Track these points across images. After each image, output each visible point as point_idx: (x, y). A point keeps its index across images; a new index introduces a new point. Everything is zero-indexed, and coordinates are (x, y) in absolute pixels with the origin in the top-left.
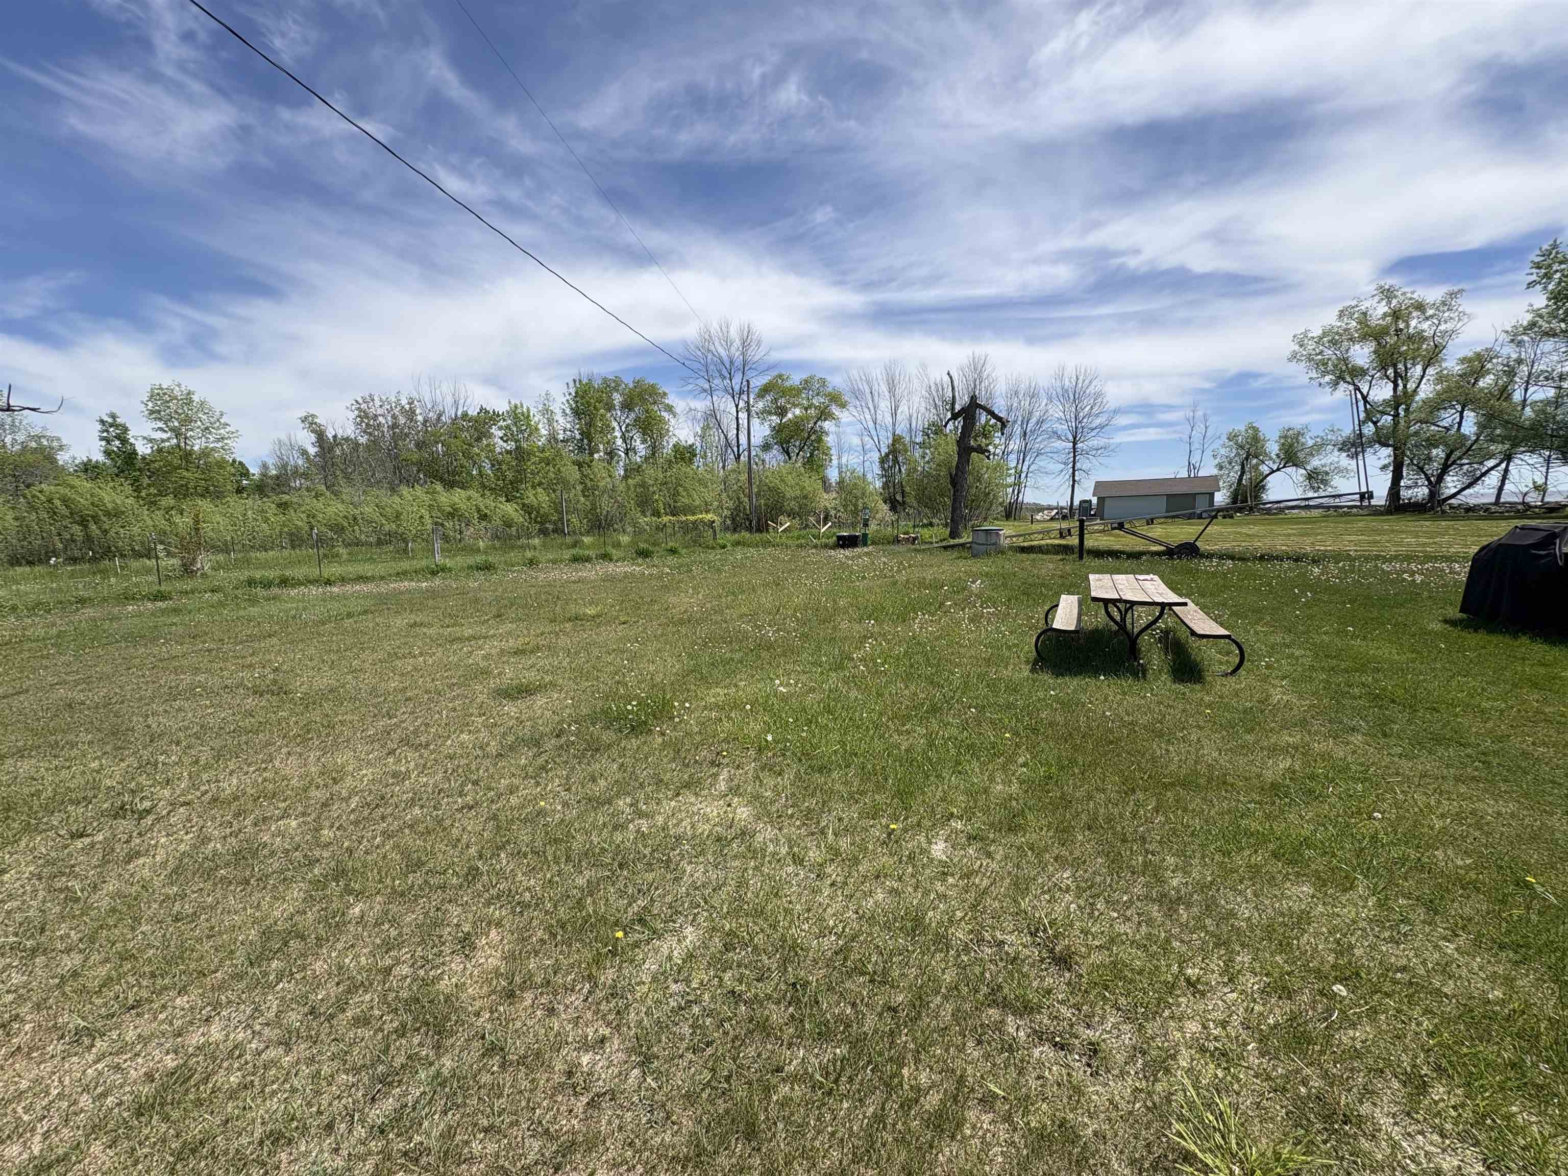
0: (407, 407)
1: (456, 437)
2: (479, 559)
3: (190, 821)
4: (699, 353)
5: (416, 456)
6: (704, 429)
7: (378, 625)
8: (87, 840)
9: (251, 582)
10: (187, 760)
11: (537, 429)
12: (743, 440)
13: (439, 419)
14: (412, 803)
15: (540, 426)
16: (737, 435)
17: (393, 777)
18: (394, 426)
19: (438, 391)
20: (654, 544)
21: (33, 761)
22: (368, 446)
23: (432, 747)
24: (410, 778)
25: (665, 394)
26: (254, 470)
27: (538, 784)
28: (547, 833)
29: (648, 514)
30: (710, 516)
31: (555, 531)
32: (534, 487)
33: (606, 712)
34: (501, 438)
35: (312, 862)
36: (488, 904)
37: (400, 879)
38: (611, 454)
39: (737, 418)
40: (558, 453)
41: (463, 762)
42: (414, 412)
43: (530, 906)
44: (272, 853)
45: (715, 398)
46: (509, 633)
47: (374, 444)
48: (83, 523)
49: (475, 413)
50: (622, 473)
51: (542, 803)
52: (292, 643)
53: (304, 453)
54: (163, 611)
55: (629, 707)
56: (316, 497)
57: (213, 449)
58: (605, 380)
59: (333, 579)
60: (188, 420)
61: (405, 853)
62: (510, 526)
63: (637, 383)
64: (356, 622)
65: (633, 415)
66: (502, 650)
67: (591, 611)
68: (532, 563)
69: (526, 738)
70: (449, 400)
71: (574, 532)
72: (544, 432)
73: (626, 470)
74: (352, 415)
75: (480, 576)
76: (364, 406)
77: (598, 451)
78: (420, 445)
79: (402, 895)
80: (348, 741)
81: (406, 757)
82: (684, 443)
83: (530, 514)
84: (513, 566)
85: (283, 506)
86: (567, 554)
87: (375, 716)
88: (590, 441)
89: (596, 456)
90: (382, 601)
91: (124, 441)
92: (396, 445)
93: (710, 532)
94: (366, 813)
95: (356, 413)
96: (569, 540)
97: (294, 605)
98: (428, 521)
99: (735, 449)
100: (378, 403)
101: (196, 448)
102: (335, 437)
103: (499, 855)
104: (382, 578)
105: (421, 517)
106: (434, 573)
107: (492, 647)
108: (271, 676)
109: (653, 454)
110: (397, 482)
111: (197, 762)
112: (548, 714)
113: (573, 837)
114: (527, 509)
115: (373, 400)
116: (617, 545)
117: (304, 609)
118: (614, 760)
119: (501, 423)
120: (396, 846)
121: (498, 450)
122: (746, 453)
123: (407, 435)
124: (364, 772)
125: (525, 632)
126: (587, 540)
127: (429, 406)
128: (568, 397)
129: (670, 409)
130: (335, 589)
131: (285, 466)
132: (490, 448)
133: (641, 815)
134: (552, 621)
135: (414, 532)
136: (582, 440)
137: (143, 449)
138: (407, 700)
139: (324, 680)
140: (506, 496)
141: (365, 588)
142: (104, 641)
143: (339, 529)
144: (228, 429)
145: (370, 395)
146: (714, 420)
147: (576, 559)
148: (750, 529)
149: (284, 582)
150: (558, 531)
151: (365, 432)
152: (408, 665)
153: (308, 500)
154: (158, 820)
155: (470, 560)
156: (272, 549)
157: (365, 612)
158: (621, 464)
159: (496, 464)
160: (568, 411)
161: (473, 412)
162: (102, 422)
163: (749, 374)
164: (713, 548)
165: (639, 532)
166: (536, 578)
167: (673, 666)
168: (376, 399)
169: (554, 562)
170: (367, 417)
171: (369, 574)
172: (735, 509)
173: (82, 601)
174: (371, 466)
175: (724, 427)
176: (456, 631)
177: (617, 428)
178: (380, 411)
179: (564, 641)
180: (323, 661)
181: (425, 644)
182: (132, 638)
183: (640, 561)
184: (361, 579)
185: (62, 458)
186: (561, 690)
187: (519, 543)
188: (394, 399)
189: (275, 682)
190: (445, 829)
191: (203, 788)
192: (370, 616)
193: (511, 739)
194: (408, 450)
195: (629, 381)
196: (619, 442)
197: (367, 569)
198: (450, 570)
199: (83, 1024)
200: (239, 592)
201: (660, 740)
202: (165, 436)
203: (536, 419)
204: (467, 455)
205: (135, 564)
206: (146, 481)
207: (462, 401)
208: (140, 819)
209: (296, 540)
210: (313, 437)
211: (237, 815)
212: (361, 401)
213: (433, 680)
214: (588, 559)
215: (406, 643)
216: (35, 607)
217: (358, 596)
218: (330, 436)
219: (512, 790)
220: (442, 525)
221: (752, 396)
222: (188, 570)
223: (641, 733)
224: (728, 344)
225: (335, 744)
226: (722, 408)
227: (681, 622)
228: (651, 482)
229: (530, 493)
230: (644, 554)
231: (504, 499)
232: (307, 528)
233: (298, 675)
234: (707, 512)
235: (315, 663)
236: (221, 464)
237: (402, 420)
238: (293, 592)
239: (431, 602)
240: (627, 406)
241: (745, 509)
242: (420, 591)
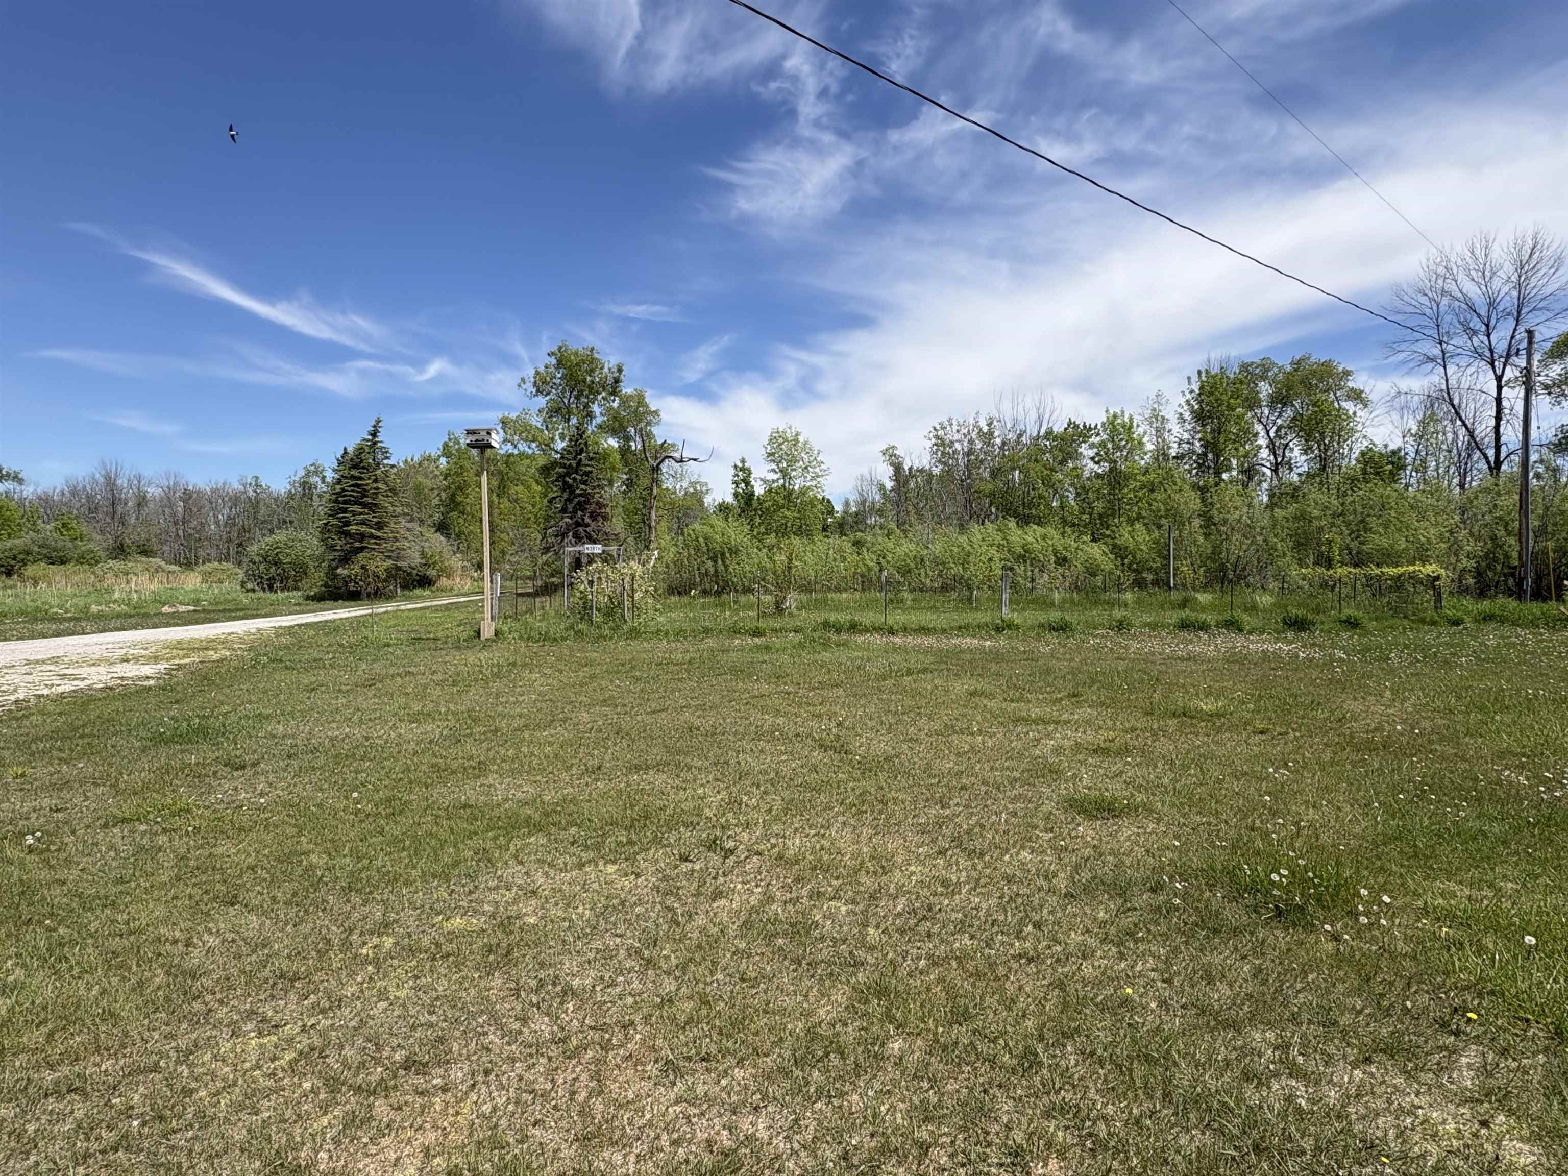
0: (985, 429)
1: (1036, 461)
2: (1054, 616)
3: (760, 873)
4: (1425, 300)
5: (990, 486)
6: (1423, 423)
7: (937, 688)
8: (690, 865)
9: (826, 625)
10: (764, 807)
11: (1141, 443)
12: (1511, 435)
13: (1018, 442)
14: (962, 927)
15: (1145, 440)
16: (1497, 428)
17: (942, 885)
18: (970, 452)
19: (1020, 407)
20: (1317, 610)
21: (665, 776)
22: (941, 476)
23: (987, 858)
24: (960, 893)
25: (1347, 373)
26: (838, 507)
27: (1122, 956)
28: (1134, 1041)
29: (1310, 561)
30: (1430, 569)
31: (1155, 583)
32: (1131, 522)
33: (1231, 874)
34: (1092, 459)
35: (858, 964)
36: (1048, 1115)
37: (943, 1026)
38: (1250, 472)
39: (1499, 400)
40: (1169, 475)
41: (1024, 890)
42: (991, 433)
43: (1106, 1149)
44: (822, 939)
45: (1451, 369)
46: (1088, 722)
47: (948, 473)
48: (714, 559)
49: (1062, 429)
50: (1265, 499)
51: (1129, 991)
52: (855, 696)
53: (882, 487)
54: (758, 647)
55: (1275, 877)
56: (888, 536)
57: (809, 488)
58: (1245, 367)
59: (896, 627)
60: (793, 461)
61: (951, 993)
62: (1094, 575)
63: (1298, 364)
64: (915, 681)
65: (1289, 413)
66: (1077, 744)
67: (1207, 706)
68: (1121, 626)
69: (1105, 879)
70: (1033, 415)
71: (1184, 586)
72: (1149, 447)
73: (1271, 496)
74: (929, 444)
75: (1053, 638)
76: (941, 433)
77: (1229, 469)
78: (994, 474)
79: (945, 1048)
80: (898, 824)
81: (957, 863)
82: (1380, 448)
83: (1123, 559)
84: (1096, 628)
85: (857, 544)
86: (1173, 617)
87: (927, 800)
88: (1217, 456)
89: (1225, 476)
90: (943, 657)
91: (747, 483)
92: (970, 473)
93: (1429, 595)
94: (912, 922)
95: (933, 440)
96: (1175, 596)
97: (860, 654)
98: (997, 565)
99: (1491, 453)
100: (955, 428)
101: (796, 488)
102: (911, 469)
103: (1064, 1046)
104: (944, 631)
105: (990, 560)
106: (999, 630)
107: (1065, 737)
108: (835, 731)
109: (1323, 468)
110: (967, 517)
111: (770, 810)
112: (1140, 852)
113: (1176, 1064)
114: (1119, 552)
115: (951, 425)
116: (1252, 608)
117: (869, 659)
118: (1244, 957)
119: (1095, 440)
120: (941, 980)
121: (1086, 474)
122: (1516, 459)
123: (982, 462)
124: (913, 868)
125: (1110, 723)
126: (1203, 598)
127: (1009, 426)
128: (1188, 396)
129: (1357, 396)
130: (897, 640)
131: (864, 502)
132: (1077, 473)
133: (1295, 1072)
134: (1148, 714)
135: (981, 577)
136: (1205, 454)
137: (759, 490)
138: (962, 788)
139: (882, 746)
140: (1093, 534)
141: (927, 641)
142: (717, 671)
143: (905, 572)
144: (823, 467)
145: (950, 420)
146: (1446, 407)
147: (1184, 625)
148: (1518, 593)
149: (854, 627)
150: (1161, 583)
151: (940, 462)
152: (963, 742)
153: (880, 539)
154: (738, 863)
155: (1042, 617)
156: (846, 590)
157: (924, 671)
158: (1265, 485)
159: (1082, 492)
160: (1187, 415)
161: (1058, 428)
162: (736, 467)
163: (1529, 321)
164: (1434, 623)
165: (1286, 589)
166: (1126, 648)
167: (1355, 821)
168: (955, 423)
169: (1153, 626)
170: (943, 444)
171: (931, 626)
172: (1486, 556)
173: (707, 631)
174: (942, 500)
175: (1468, 413)
176: (1022, 709)
177: (1262, 433)
178: (957, 437)
179: (1164, 746)
180: (882, 722)
181: (985, 719)
182: (736, 672)
183: (1290, 635)
184: (924, 630)
185: (708, 500)
186: (1159, 820)
187: (1105, 596)
188: (972, 421)
189: (838, 737)
190: (997, 979)
191: (773, 841)
192: (929, 676)
193: (1085, 876)
194: (981, 479)
195: (1284, 362)
196: (1264, 453)
197: (929, 619)
198: (1017, 627)
199: (671, 1057)
200: (816, 635)
201: (1330, 946)
202: (775, 477)
203: (1141, 430)
204: (1048, 483)
205: (743, 599)
206: (758, 520)
207: (1047, 417)
208: (726, 857)
209: (866, 582)
210: (890, 471)
211: (797, 880)
212: (938, 427)
213: (992, 768)
214: (1203, 627)
215: (964, 716)
216: (680, 633)
217: (917, 649)
218: (906, 468)
219: (1086, 954)
220: (1011, 569)
221: (1537, 357)
222: (779, 608)
223: (1295, 925)
224: (1486, 274)
225: (887, 825)
226: (1465, 385)
227: (1369, 747)
228: (1316, 513)
229: (1125, 530)
230: (1299, 625)
231: (1089, 538)
232: (877, 569)
233: (857, 734)
234: (1424, 561)
235: (873, 723)
236: (812, 503)
237: (979, 445)
238: (860, 639)
239: (994, 667)
240: (1280, 400)
241: (1507, 556)
242: (982, 650)
